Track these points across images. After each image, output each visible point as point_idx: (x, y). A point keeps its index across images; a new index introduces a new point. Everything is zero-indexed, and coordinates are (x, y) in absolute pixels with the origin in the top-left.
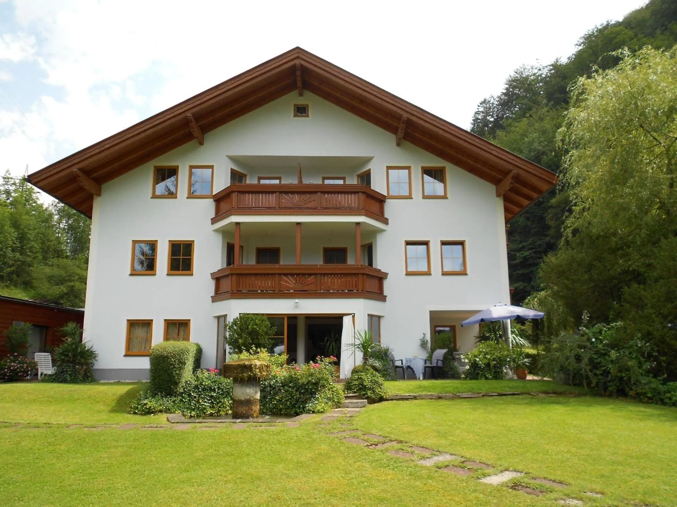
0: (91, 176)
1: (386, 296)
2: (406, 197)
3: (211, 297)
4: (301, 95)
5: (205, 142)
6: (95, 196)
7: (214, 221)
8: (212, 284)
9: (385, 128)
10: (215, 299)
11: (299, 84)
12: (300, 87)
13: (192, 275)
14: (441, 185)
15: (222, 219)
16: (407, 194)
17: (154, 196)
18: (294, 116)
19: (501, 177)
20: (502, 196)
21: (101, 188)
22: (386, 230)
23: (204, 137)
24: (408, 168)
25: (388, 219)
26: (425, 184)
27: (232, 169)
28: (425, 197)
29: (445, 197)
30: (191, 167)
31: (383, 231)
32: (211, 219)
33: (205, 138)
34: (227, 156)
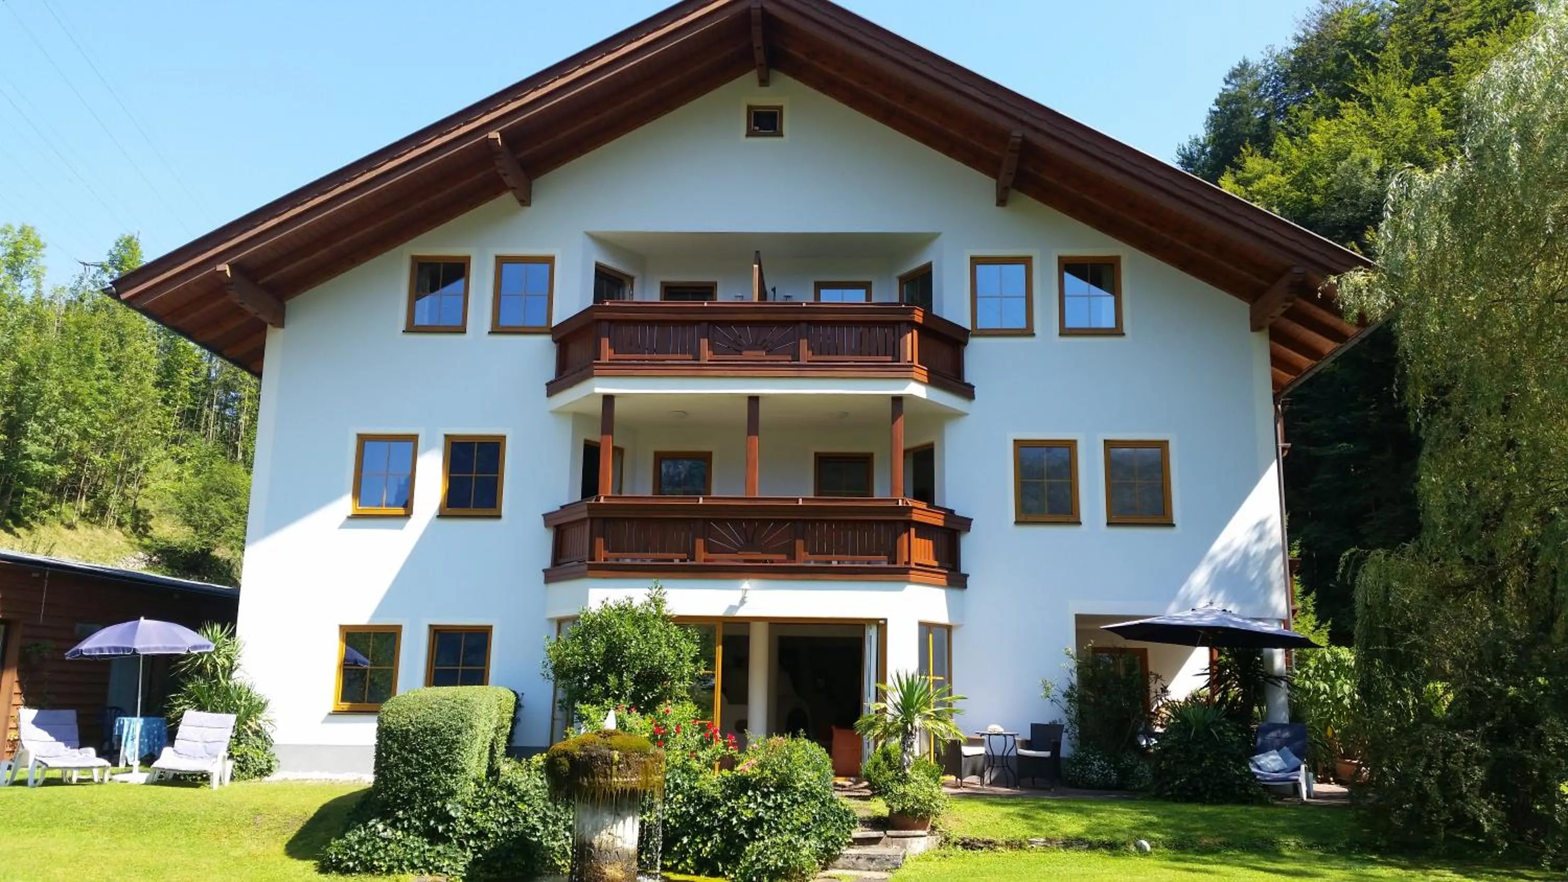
0: (260, 282)
1: (966, 576)
2: (1019, 332)
3: (543, 571)
4: (764, 82)
5: (533, 198)
6: (269, 327)
7: (553, 388)
8: (544, 540)
9: (968, 162)
10: (551, 576)
11: (760, 56)
12: (761, 65)
13: (499, 517)
14: (1108, 301)
15: (570, 385)
16: (1022, 324)
17: (412, 328)
18: (747, 135)
19: (1263, 282)
20: (1267, 331)
21: (284, 307)
22: (967, 414)
23: (530, 186)
24: (1026, 261)
25: (974, 387)
26: (1067, 300)
27: (597, 264)
28: (1065, 332)
29: (1117, 331)
30: (501, 261)
31: (963, 414)
32: (547, 384)
33: (533, 188)
34: (587, 233)
